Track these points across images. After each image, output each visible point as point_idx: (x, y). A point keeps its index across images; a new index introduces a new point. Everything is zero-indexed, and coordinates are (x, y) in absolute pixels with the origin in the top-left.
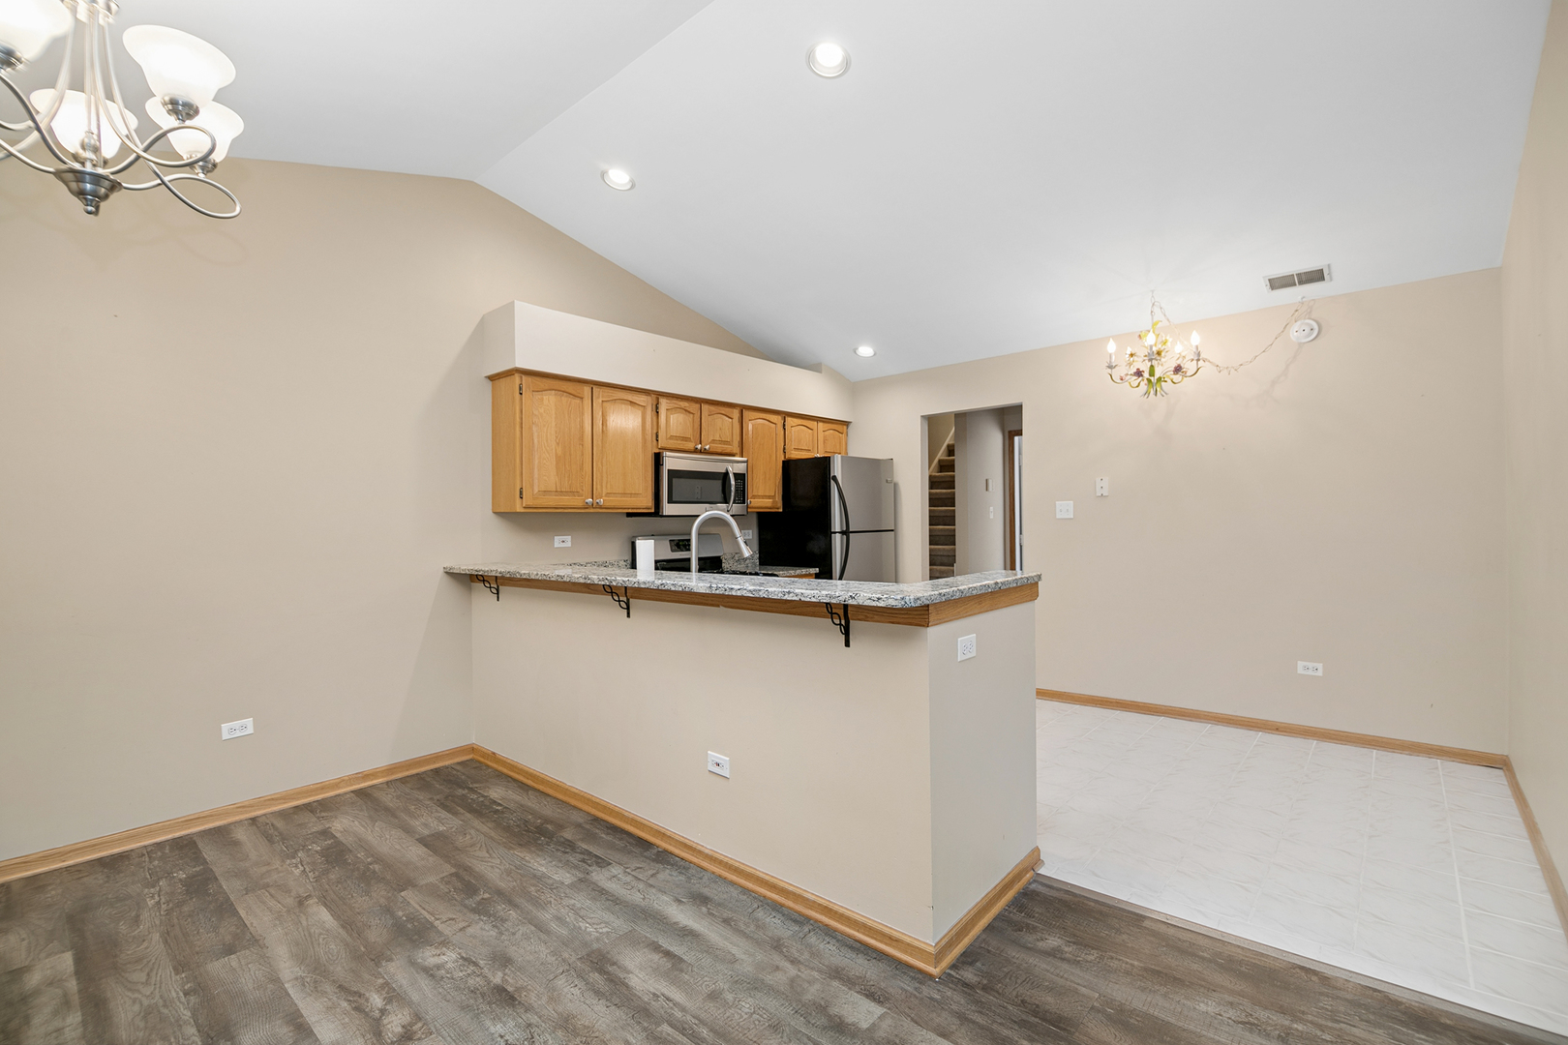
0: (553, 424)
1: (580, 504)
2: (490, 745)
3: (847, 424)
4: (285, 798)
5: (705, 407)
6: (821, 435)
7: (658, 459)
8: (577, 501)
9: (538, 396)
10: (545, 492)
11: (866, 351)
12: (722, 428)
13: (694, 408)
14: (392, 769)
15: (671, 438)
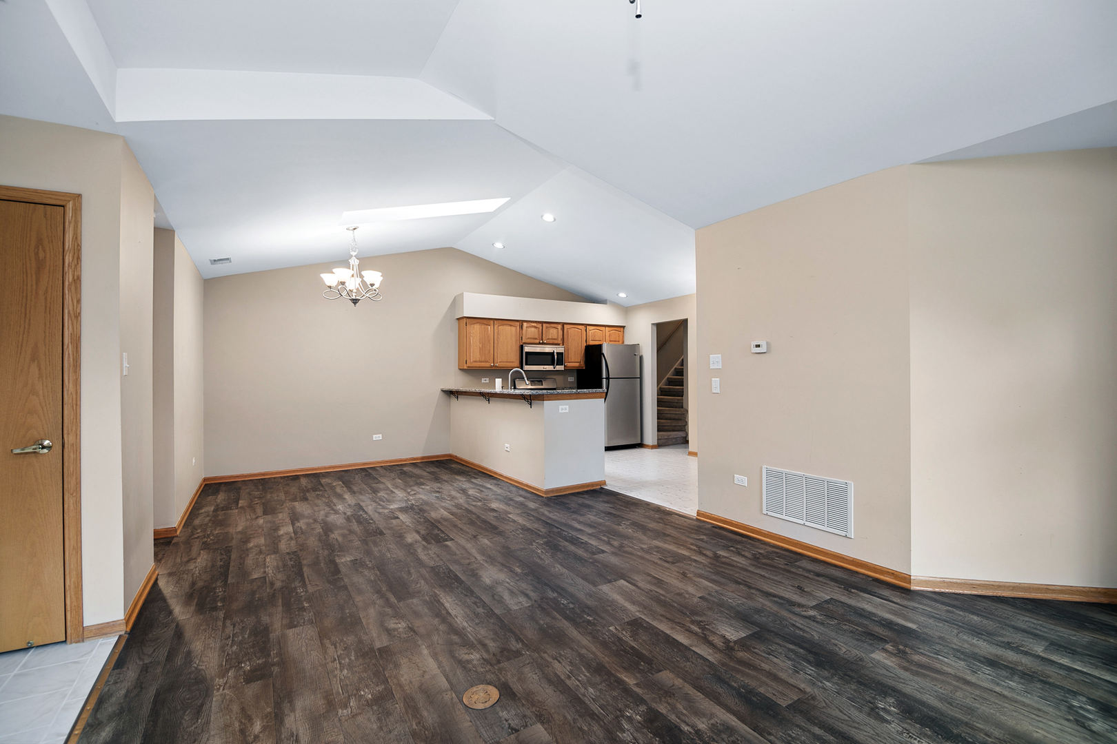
0: (479, 336)
1: (489, 366)
2: (455, 454)
3: (624, 327)
4: (390, 461)
5: (544, 325)
6: (607, 334)
7: (522, 348)
8: (487, 365)
9: (473, 326)
10: (475, 362)
11: (622, 295)
12: (554, 333)
13: (540, 325)
14: (423, 458)
15: (528, 338)
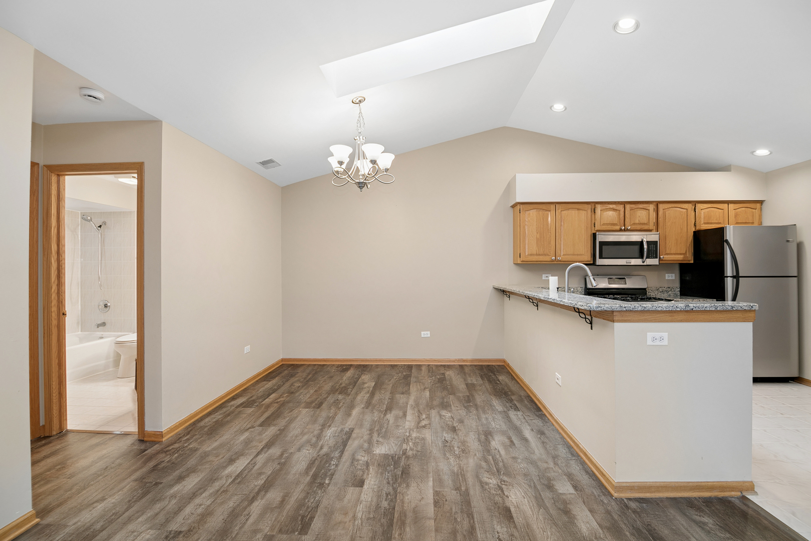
0: (535, 224)
1: (549, 260)
3: (761, 202)
5: (628, 207)
6: (732, 213)
7: (594, 236)
8: (547, 258)
9: (527, 212)
10: (531, 255)
11: (762, 152)
12: (641, 216)
13: (621, 207)
15: (604, 224)
